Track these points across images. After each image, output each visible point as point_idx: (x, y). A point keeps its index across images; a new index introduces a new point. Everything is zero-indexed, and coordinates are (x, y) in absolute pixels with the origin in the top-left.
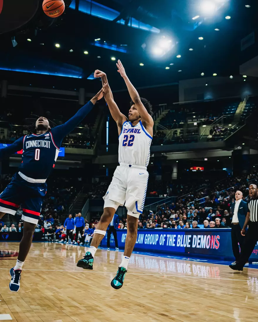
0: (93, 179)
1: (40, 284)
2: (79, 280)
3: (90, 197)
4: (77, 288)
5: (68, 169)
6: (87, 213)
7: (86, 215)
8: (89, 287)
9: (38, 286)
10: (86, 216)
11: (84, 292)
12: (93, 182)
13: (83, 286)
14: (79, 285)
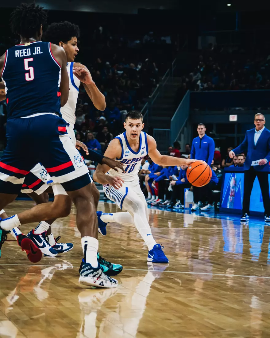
0: (200, 39)
1: (66, 300)
2: (165, 292)
3: (193, 85)
4: (160, 311)
5: (136, 12)
6: (186, 126)
7: (183, 132)
8: (190, 309)
9: (62, 305)
10: (182, 136)
11: (180, 321)
12: (200, 47)
13: (173, 305)
14: (165, 304)
